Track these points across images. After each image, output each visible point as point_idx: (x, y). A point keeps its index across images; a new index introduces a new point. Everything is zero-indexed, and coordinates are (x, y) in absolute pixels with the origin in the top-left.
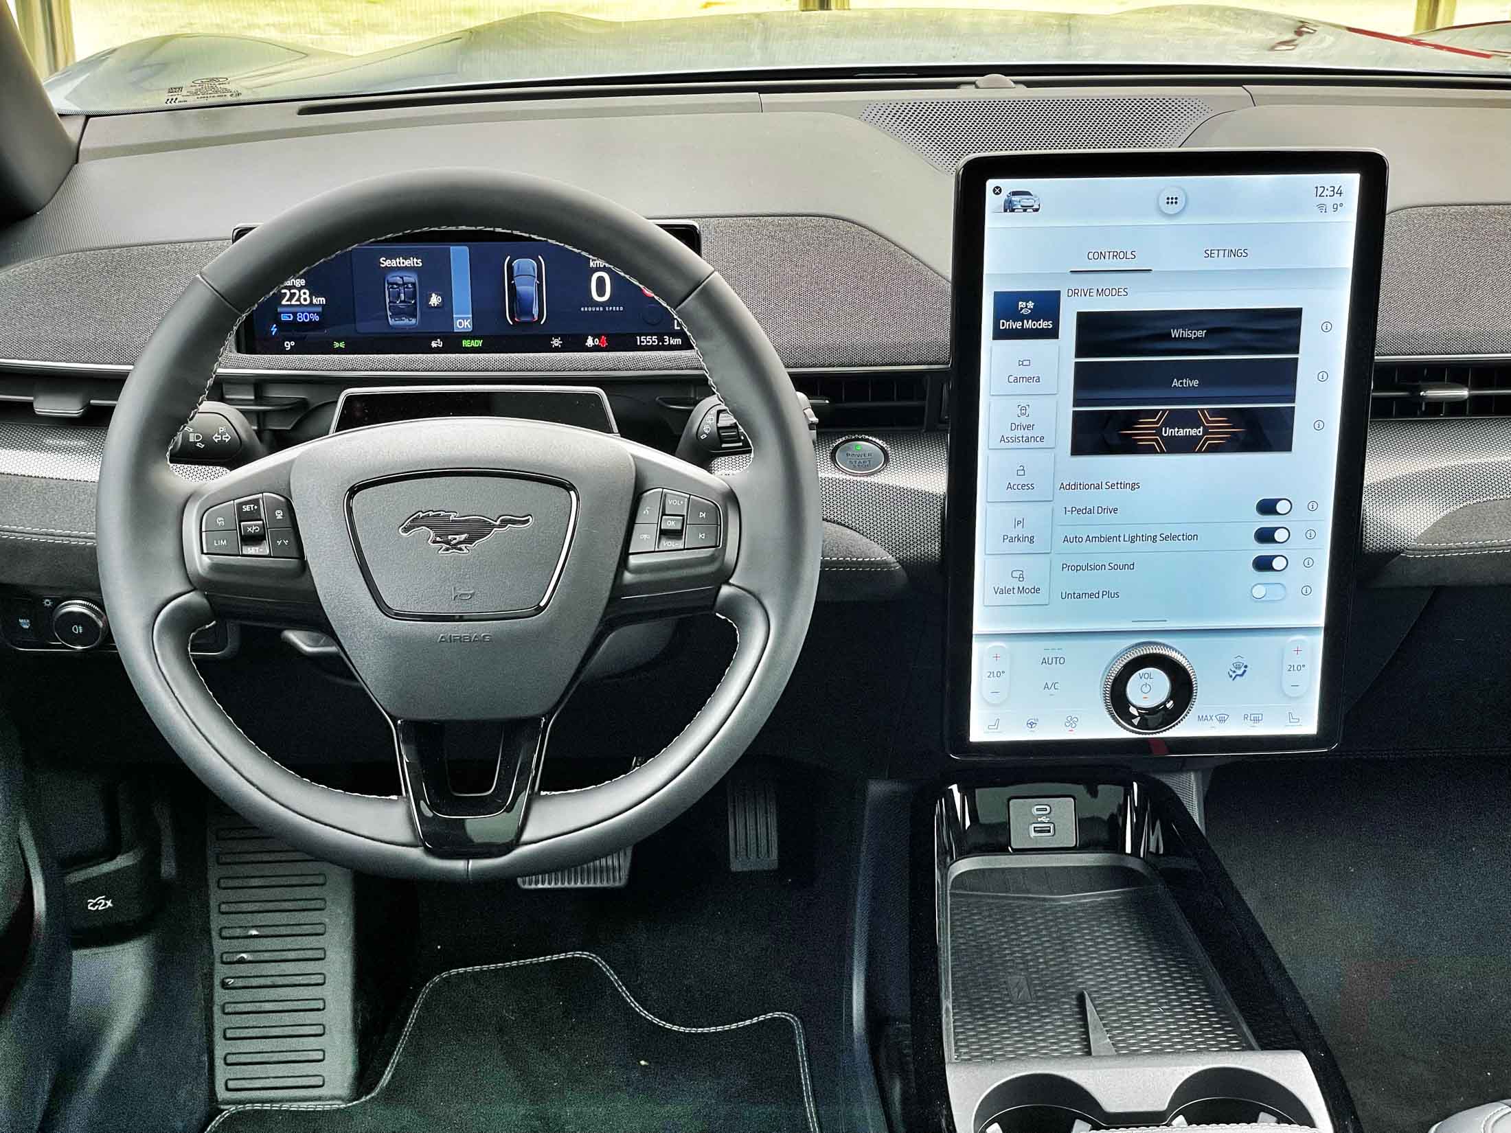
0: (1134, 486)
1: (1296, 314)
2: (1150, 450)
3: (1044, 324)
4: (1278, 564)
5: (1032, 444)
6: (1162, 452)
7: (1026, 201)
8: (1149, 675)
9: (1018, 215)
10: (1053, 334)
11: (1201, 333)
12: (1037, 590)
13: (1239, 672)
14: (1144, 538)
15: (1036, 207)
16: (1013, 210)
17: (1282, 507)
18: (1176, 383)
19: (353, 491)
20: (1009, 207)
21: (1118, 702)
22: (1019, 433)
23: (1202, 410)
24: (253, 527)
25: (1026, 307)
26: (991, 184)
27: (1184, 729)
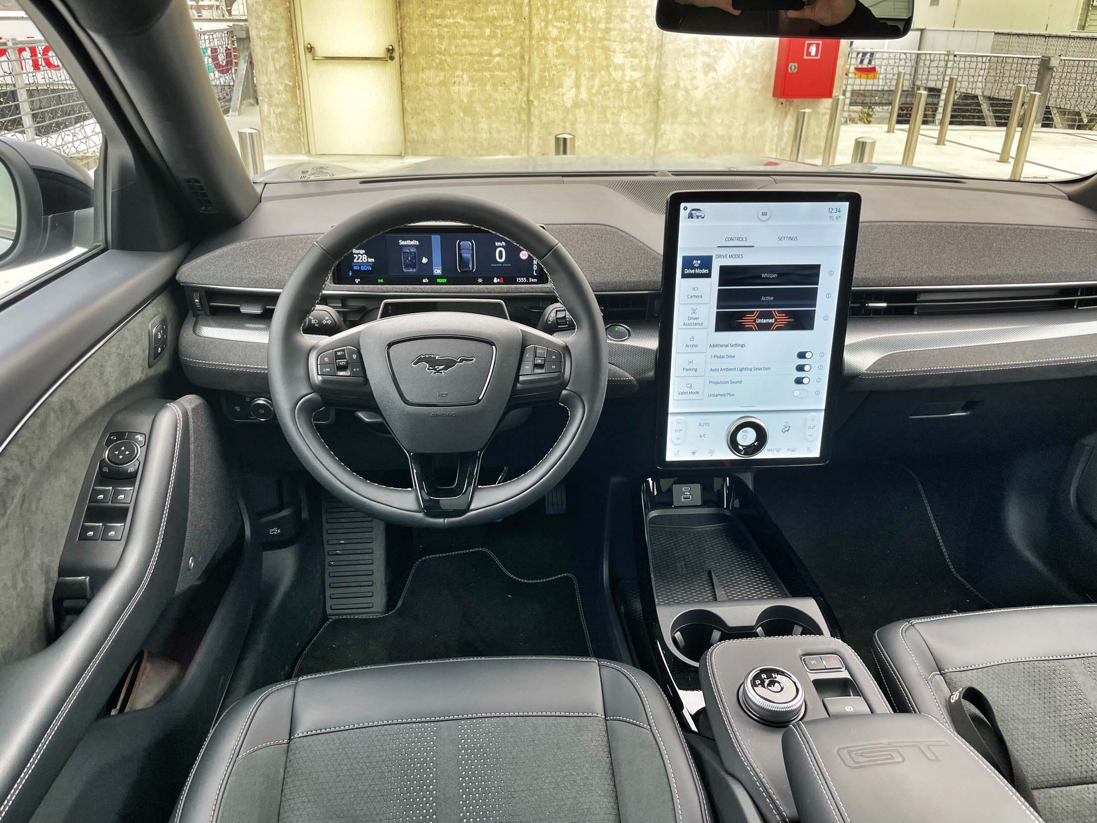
0: (742, 346)
1: (818, 267)
2: (750, 329)
3: (705, 271)
4: (805, 381)
5: (697, 327)
6: (756, 330)
7: (698, 214)
8: (747, 432)
9: (695, 219)
10: (708, 275)
11: (775, 276)
12: (697, 393)
13: (787, 429)
14: (746, 369)
15: (703, 216)
16: (692, 218)
17: (808, 355)
18: (763, 298)
19: (390, 345)
20: (691, 216)
21: (733, 444)
22: (692, 321)
23: (774, 311)
24: (342, 362)
25: (697, 263)
26: (683, 205)
27: (762, 455)
